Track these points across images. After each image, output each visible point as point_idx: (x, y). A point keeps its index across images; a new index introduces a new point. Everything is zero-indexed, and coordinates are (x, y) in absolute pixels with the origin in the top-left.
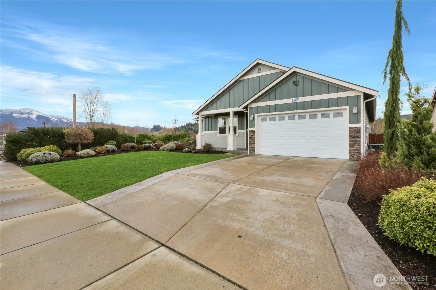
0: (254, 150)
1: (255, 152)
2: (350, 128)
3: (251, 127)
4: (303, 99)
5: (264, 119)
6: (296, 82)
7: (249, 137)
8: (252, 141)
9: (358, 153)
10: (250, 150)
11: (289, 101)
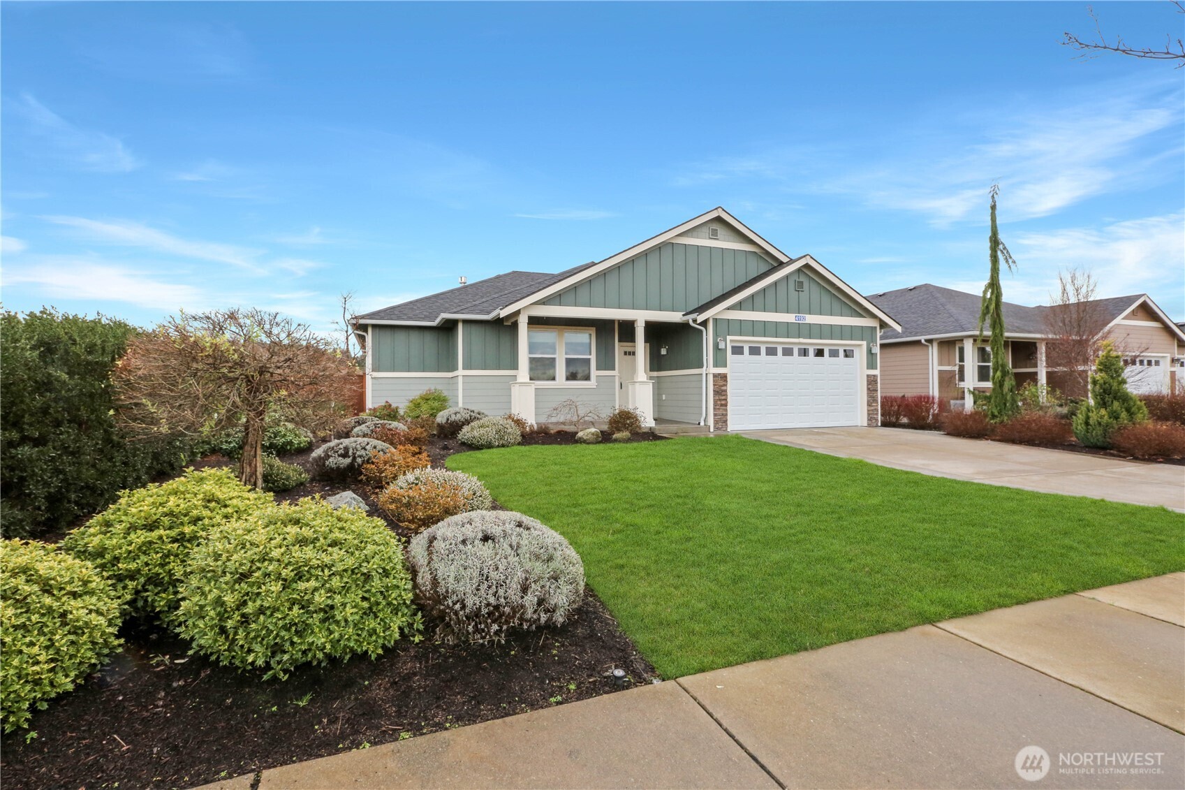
0: (726, 421)
1: (727, 425)
2: (868, 376)
3: (716, 365)
4: (811, 319)
5: (738, 350)
6: (801, 284)
7: (714, 391)
8: (720, 400)
9: (877, 414)
10: (716, 422)
11: (790, 318)
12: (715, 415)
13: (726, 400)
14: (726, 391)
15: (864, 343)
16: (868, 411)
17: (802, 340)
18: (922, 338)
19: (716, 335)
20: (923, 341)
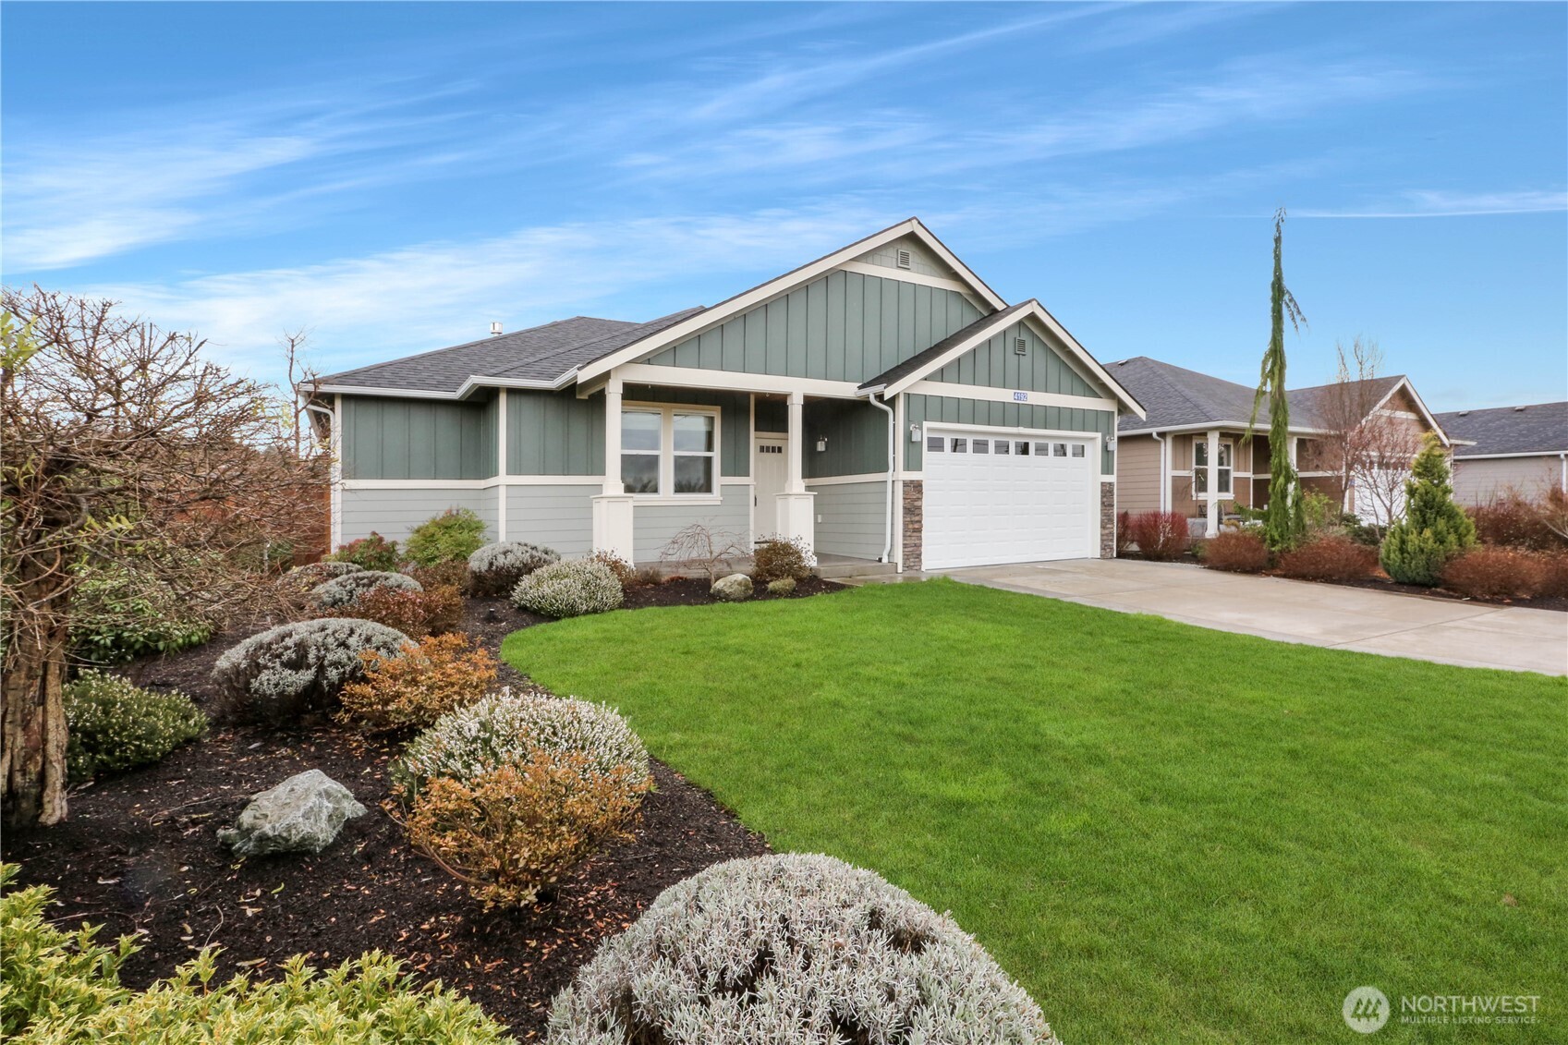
0: (919, 556)
1: (920, 561)
2: (1103, 484)
3: (907, 467)
4: (1036, 398)
5: (936, 445)
6: (1022, 343)
7: (905, 508)
8: (912, 522)
9: (1112, 540)
10: (906, 557)
11: (1005, 395)
12: (905, 546)
13: (920, 522)
14: (920, 508)
15: (1099, 435)
16: (1102, 535)
17: (1022, 430)
18: (1154, 431)
19: (908, 420)
20: (1155, 435)
